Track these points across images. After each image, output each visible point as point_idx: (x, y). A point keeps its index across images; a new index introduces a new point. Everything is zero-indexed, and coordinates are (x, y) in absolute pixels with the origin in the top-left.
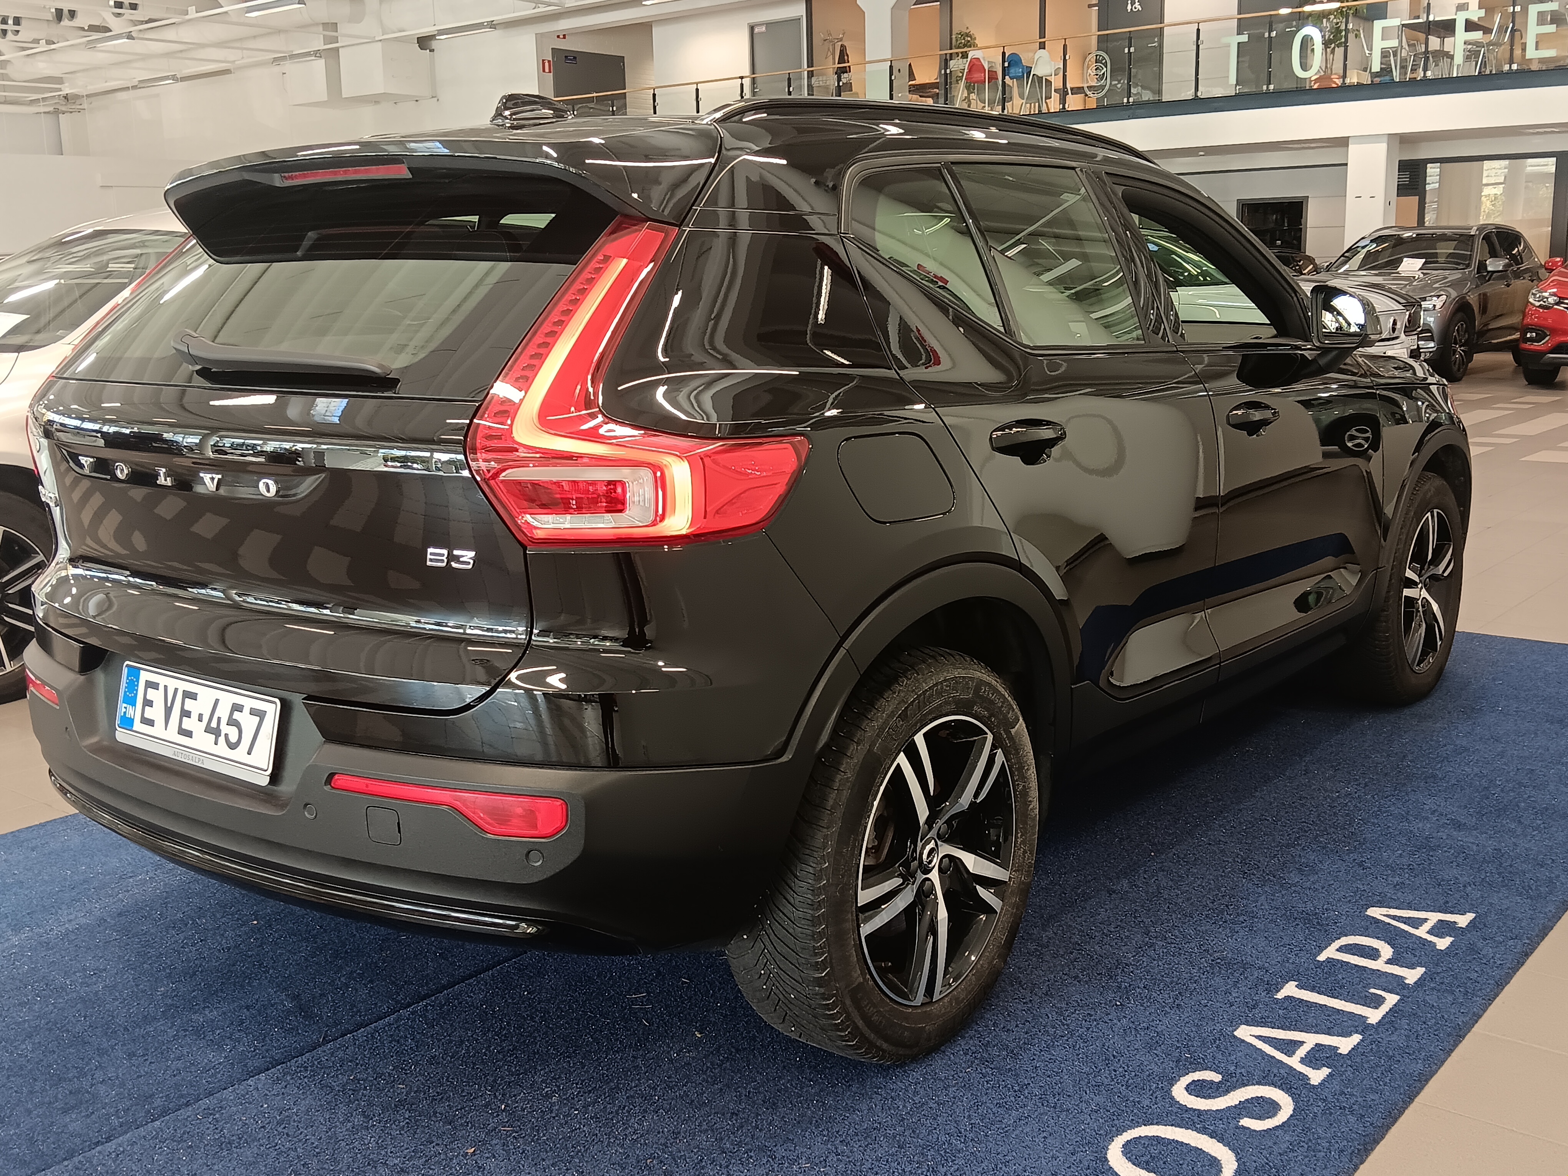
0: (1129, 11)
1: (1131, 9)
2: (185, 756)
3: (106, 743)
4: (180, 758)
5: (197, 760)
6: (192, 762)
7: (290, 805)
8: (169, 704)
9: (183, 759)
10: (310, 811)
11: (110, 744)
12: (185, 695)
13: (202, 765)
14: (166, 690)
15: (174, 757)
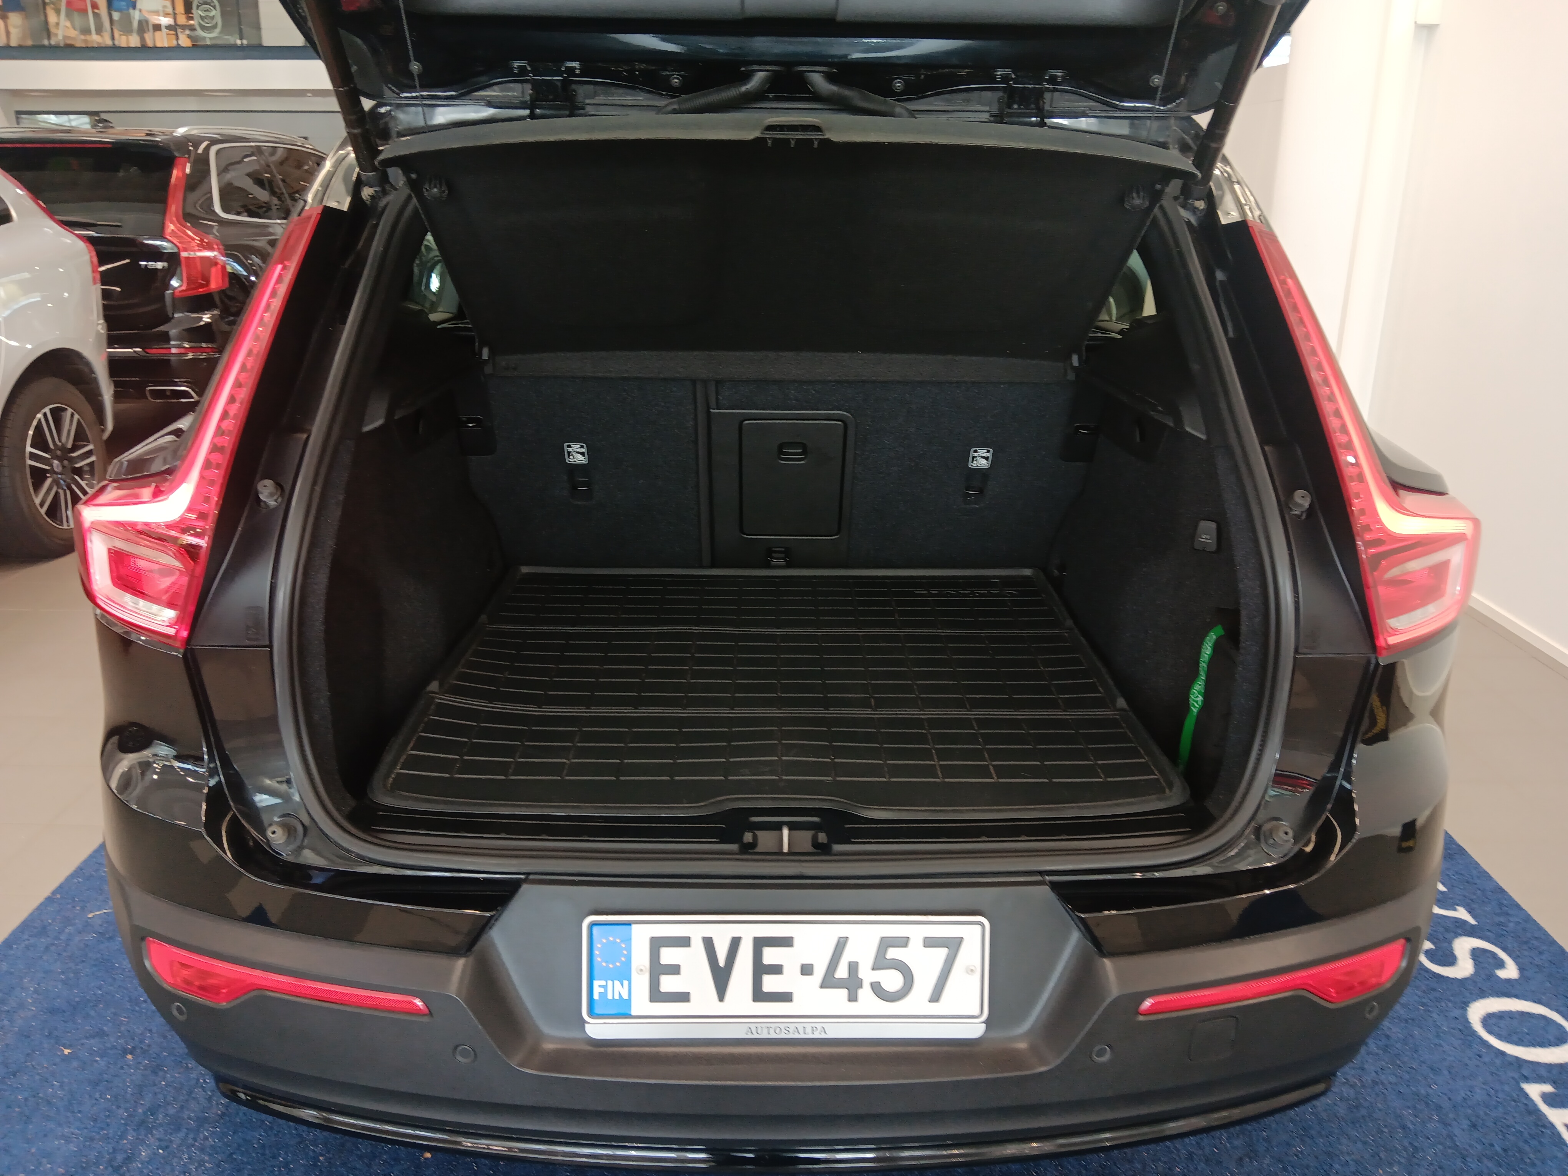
2: (778, 1030)
3: (549, 1046)
4: (764, 1035)
5: (809, 1030)
6: (797, 1036)
7: (1066, 1055)
8: (722, 962)
9: (773, 1035)
10: (1101, 1053)
11: (559, 1046)
12: (760, 944)
13: (823, 1036)
14: (709, 943)
15: (750, 1036)
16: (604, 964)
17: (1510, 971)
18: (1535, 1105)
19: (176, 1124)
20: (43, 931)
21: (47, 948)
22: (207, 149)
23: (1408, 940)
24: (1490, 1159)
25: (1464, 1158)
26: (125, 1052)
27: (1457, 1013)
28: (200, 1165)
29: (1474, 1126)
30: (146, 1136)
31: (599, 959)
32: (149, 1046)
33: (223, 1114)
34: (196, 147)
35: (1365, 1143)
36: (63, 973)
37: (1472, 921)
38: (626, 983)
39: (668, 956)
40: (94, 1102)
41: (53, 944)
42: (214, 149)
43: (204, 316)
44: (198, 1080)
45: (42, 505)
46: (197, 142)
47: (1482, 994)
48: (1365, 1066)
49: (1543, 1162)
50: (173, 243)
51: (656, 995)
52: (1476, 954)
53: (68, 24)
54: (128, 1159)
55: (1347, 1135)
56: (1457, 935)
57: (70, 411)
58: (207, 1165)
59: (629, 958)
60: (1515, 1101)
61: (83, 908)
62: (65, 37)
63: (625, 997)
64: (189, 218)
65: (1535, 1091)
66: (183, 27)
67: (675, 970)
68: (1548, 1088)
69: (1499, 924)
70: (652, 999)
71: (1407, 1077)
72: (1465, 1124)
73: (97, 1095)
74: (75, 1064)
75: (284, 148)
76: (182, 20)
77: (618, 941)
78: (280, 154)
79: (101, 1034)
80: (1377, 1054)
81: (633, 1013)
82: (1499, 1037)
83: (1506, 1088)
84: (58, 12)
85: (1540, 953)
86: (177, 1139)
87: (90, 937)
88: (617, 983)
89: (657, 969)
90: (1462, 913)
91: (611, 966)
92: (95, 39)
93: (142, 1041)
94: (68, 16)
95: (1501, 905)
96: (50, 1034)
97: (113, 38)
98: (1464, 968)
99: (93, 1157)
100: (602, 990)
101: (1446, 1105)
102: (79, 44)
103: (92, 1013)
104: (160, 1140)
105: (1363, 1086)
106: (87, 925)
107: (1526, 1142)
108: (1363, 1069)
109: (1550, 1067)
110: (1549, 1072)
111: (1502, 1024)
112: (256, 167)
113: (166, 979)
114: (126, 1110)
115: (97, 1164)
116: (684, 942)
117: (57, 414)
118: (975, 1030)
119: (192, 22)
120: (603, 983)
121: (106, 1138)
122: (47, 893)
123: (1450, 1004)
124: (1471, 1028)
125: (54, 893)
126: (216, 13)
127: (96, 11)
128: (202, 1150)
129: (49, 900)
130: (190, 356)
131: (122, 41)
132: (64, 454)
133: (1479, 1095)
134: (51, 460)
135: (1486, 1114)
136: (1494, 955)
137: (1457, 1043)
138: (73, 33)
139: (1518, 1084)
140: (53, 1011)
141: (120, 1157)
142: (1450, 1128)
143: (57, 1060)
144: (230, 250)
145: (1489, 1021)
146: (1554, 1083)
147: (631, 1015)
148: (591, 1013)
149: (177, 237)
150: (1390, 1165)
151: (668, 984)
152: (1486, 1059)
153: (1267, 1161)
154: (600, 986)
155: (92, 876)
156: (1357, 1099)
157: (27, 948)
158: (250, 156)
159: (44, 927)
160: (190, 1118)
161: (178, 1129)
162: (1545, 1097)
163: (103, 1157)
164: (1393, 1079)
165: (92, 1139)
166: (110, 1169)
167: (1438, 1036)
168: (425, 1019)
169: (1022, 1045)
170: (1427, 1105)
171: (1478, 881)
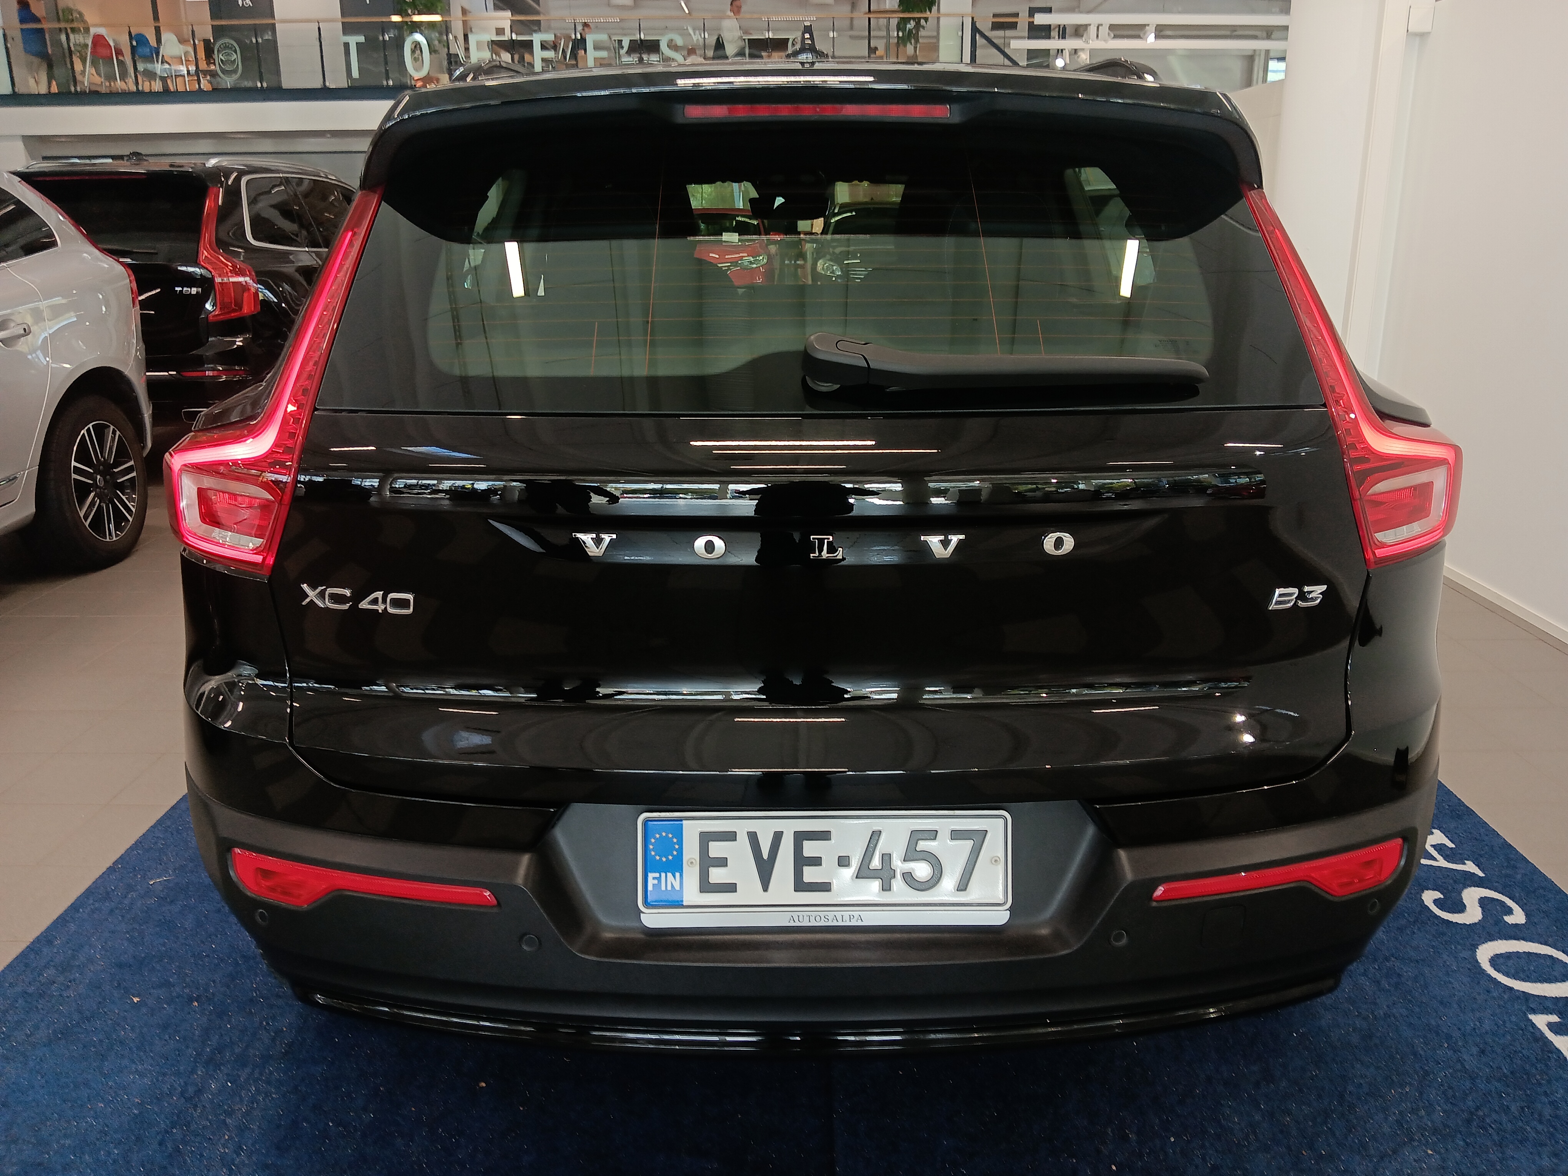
0: (241, 6)
1: (243, 4)
2: (818, 918)
3: (608, 935)
4: (806, 923)
5: (846, 918)
6: (835, 923)
7: (1085, 939)
8: (765, 856)
9: (813, 923)
10: (1118, 938)
11: (617, 936)
12: (800, 837)
13: (860, 923)
14: (753, 837)
15: (792, 924)
16: (658, 858)
17: (1518, 917)
18: (1542, 1034)
19: (242, 1061)
20: (107, 897)
21: (112, 911)
22: (238, 180)
23: (1405, 839)
24: (1499, 1080)
25: (1473, 1079)
26: (191, 1000)
27: (1466, 954)
28: (267, 1096)
29: (1483, 1052)
30: (214, 1072)
31: (653, 853)
32: (213, 994)
33: (287, 1052)
34: (227, 178)
35: (1377, 1068)
36: (128, 932)
37: (1481, 874)
38: (678, 875)
39: (716, 849)
40: (164, 1042)
41: (117, 908)
42: (244, 180)
43: (238, 340)
44: (261, 1023)
45: (86, 517)
46: (227, 172)
47: (1491, 938)
48: (1378, 1001)
49: (1549, 1082)
50: (207, 269)
51: (706, 886)
52: (1484, 902)
53: (93, 71)
54: (199, 1092)
55: (1360, 1061)
56: (1466, 886)
57: (112, 427)
58: (274, 1096)
59: (680, 851)
60: (1522, 1030)
61: (144, 877)
62: (90, 83)
63: (677, 887)
64: (221, 244)
65: (1541, 1021)
66: (205, 73)
67: (722, 862)
68: (1554, 1018)
69: (1507, 876)
70: (702, 891)
71: (1417, 1010)
72: (1475, 1050)
73: (167, 1037)
74: (144, 1010)
75: (309, 179)
76: (203, 65)
77: (670, 836)
78: (305, 186)
79: (166, 984)
80: (1389, 991)
81: (685, 903)
82: (1507, 974)
83: (1514, 1019)
84: (84, 60)
85: (1548, 901)
86: (244, 1074)
87: (151, 901)
88: (669, 875)
89: (707, 862)
90: (1470, 867)
91: (664, 859)
92: (120, 85)
93: (206, 990)
94: (94, 63)
95: (1508, 860)
96: (119, 985)
97: (137, 83)
98: (1472, 915)
99: (166, 1089)
100: (656, 882)
101: (1456, 1034)
102: (103, 90)
103: (158, 967)
104: (228, 1075)
105: (1375, 1018)
106: (149, 892)
107: (1533, 1065)
108: (1375, 1004)
109: (1556, 1000)
110: (1556, 1004)
111: (1510, 963)
112: (284, 197)
113: (251, 887)
114: (195, 1050)
115: (170, 1095)
116: (731, 836)
117: (100, 431)
118: (1000, 917)
119: (212, 67)
120: (657, 875)
121: (178, 1074)
122: (109, 863)
123: (1459, 947)
124: (1480, 967)
125: (116, 863)
126: (236, 57)
127: (121, 58)
128: (268, 1083)
129: (111, 870)
130: (224, 378)
131: (145, 86)
132: (106, 469)
133: (1487, 1025)
134: (95, 475)
135: (1494, 1041)
136: (1502, 903)
137: (1466, 980)
138: (97, 80)
139: (1525, 1015)
140: (120, 966)
141: (191, 1090)
142: (1459, 1054)
143: (128, 1007)
144: (262, 277)
145: (1496, 961)
146: (1560, 1014)
147: (683, 905)
148: (646, 903)
149: (211, 263)
150: (1402, 1086)
151: (717, 875)
152: (1495, 994)
153: (1284, 1084)
154: (654, 878)
155: (152, 848)
156: (1369, 1029)
157: (93, 911)
158: (279, 185)
159: (108, 893)
160: (255, 1056)
161: (244, 1065)
162: (1551, 1026)
163: (175, 1089)
164: (1404, 1012)
165: (164, 1075)
166: (183, 1100)
167: (1448, 974)
168: (495, 910)
169: (1044, 931)
170: (1438, 1034)
171: (1486, 838)
